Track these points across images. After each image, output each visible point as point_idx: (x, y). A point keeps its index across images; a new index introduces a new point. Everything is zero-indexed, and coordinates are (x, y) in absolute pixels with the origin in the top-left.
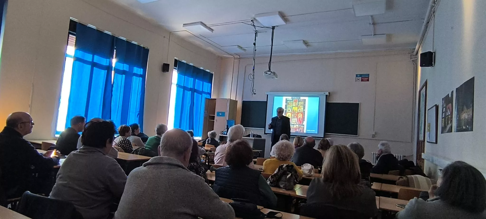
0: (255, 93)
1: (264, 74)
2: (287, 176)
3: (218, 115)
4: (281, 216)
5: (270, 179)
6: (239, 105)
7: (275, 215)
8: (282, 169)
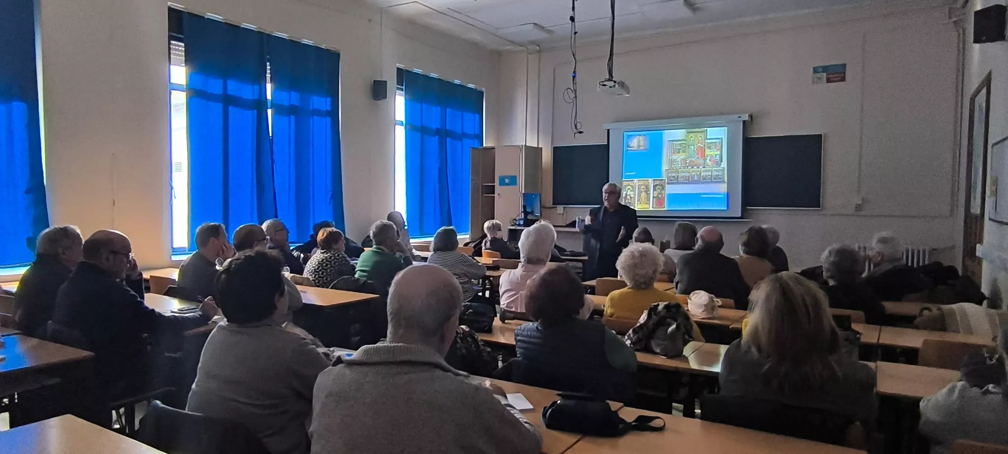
0: (581, 130)
1: (599, 89)
2: (669, 328)
3: (502, 183)
4: (663, 424)
5: (632, 336)
6: (547, 157)
7: (650, 424)
8: (655, 314)
